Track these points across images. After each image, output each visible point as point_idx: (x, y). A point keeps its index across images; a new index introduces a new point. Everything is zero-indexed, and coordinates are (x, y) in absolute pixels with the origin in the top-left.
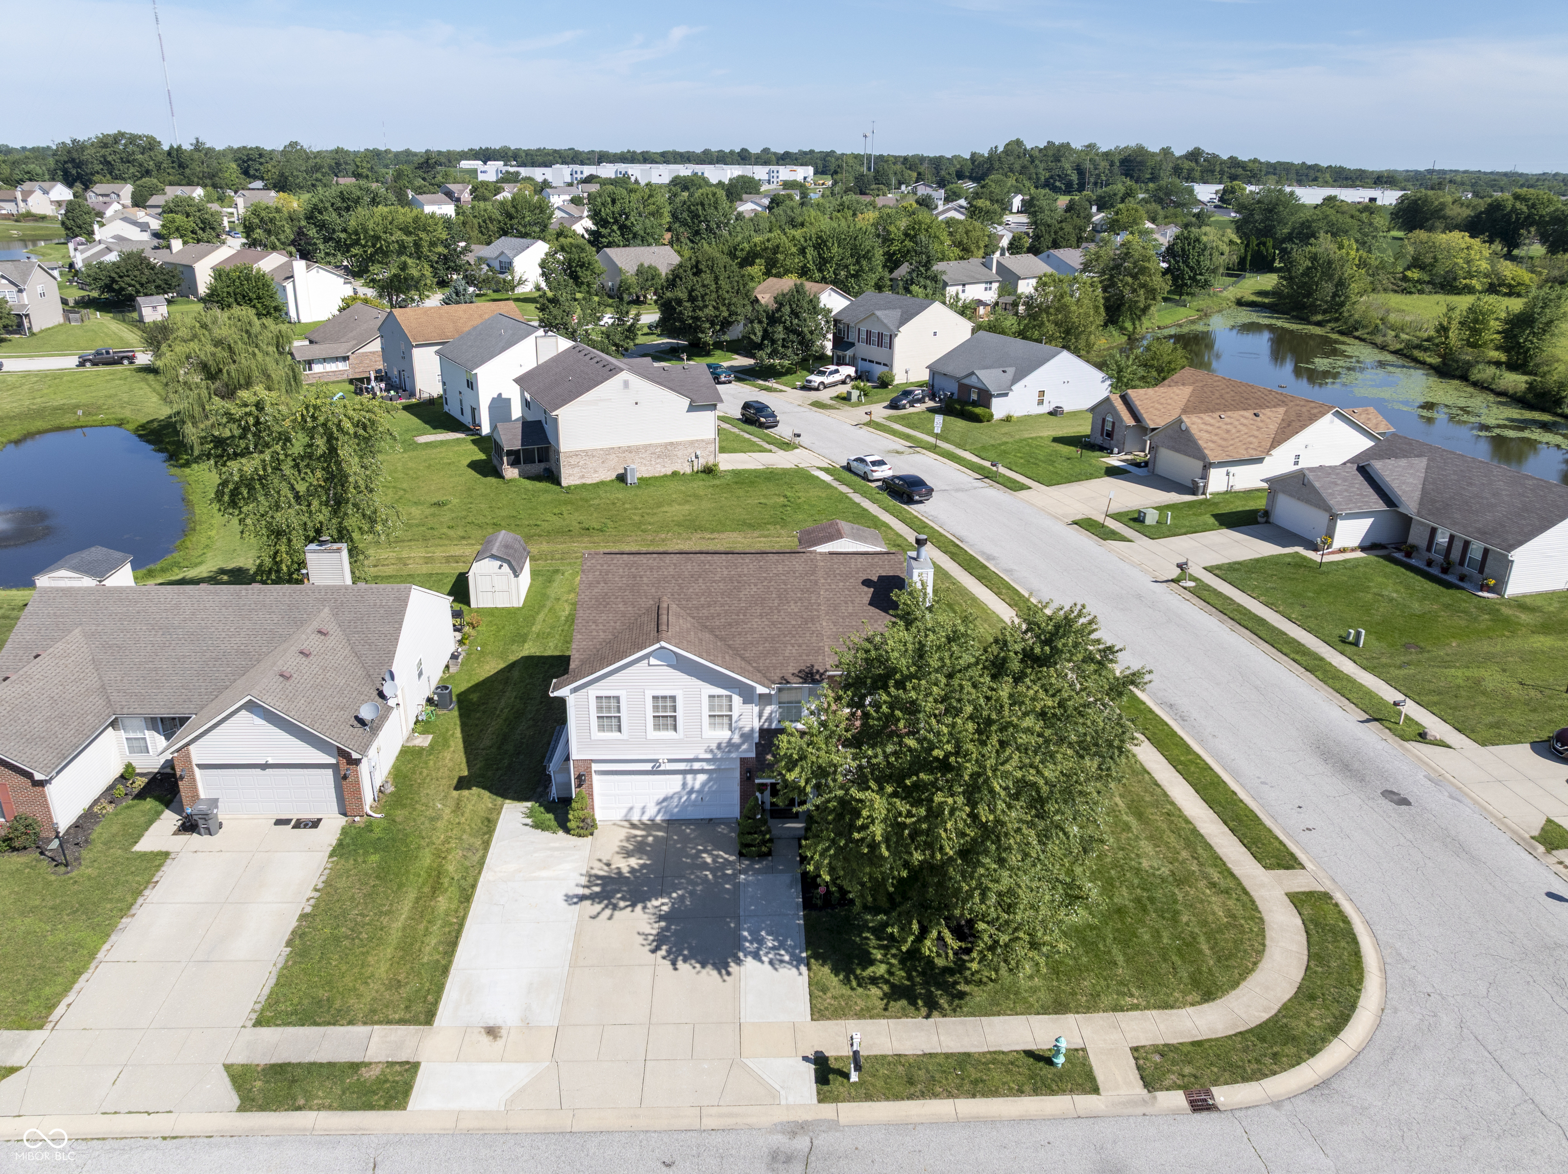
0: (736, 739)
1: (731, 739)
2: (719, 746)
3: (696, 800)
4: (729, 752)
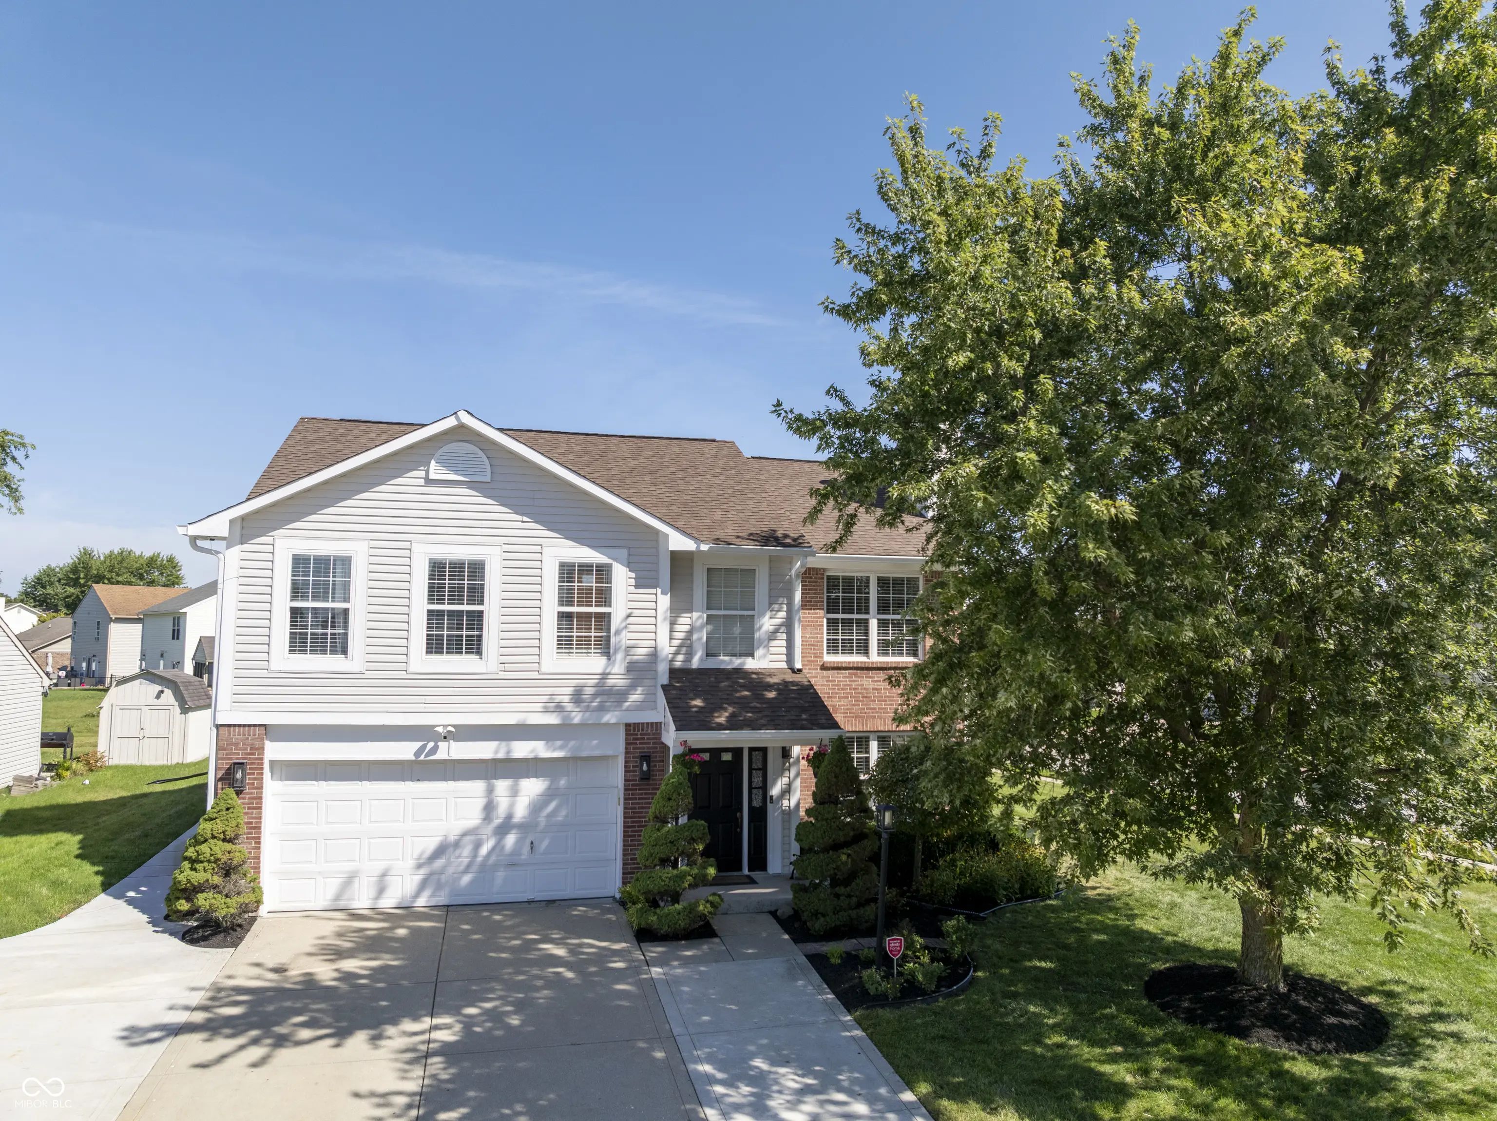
0: (618, 678)
1: (605, 675)
2: (577, 697)
3: (516, 852)
4: (602, 709)
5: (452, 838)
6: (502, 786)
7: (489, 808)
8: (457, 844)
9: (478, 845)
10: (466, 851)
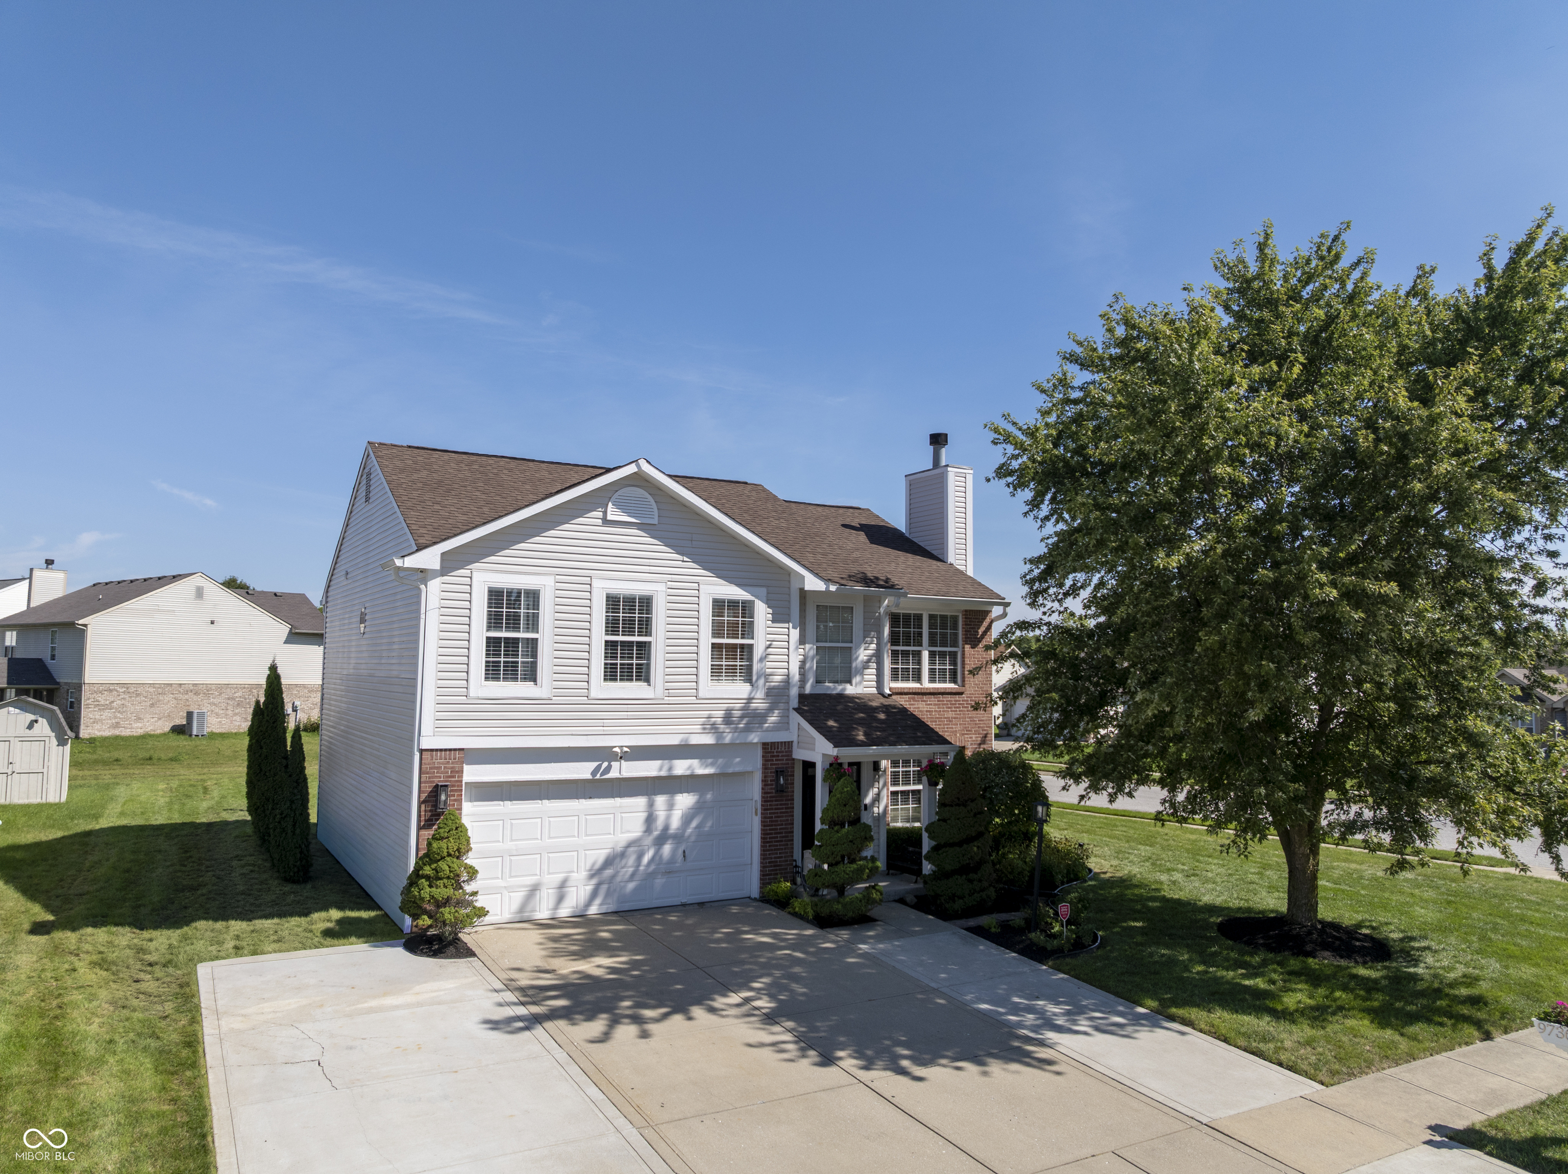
0: (759, 704)
1: (750, 700)
2: (728, 718)
3: (672, 860)
4: (748, 729)
5: (619, 849)
6: (660, 801)
7: (650, 820)
8: (623, 855)
9: (640, 856)
10: (631, 860)
